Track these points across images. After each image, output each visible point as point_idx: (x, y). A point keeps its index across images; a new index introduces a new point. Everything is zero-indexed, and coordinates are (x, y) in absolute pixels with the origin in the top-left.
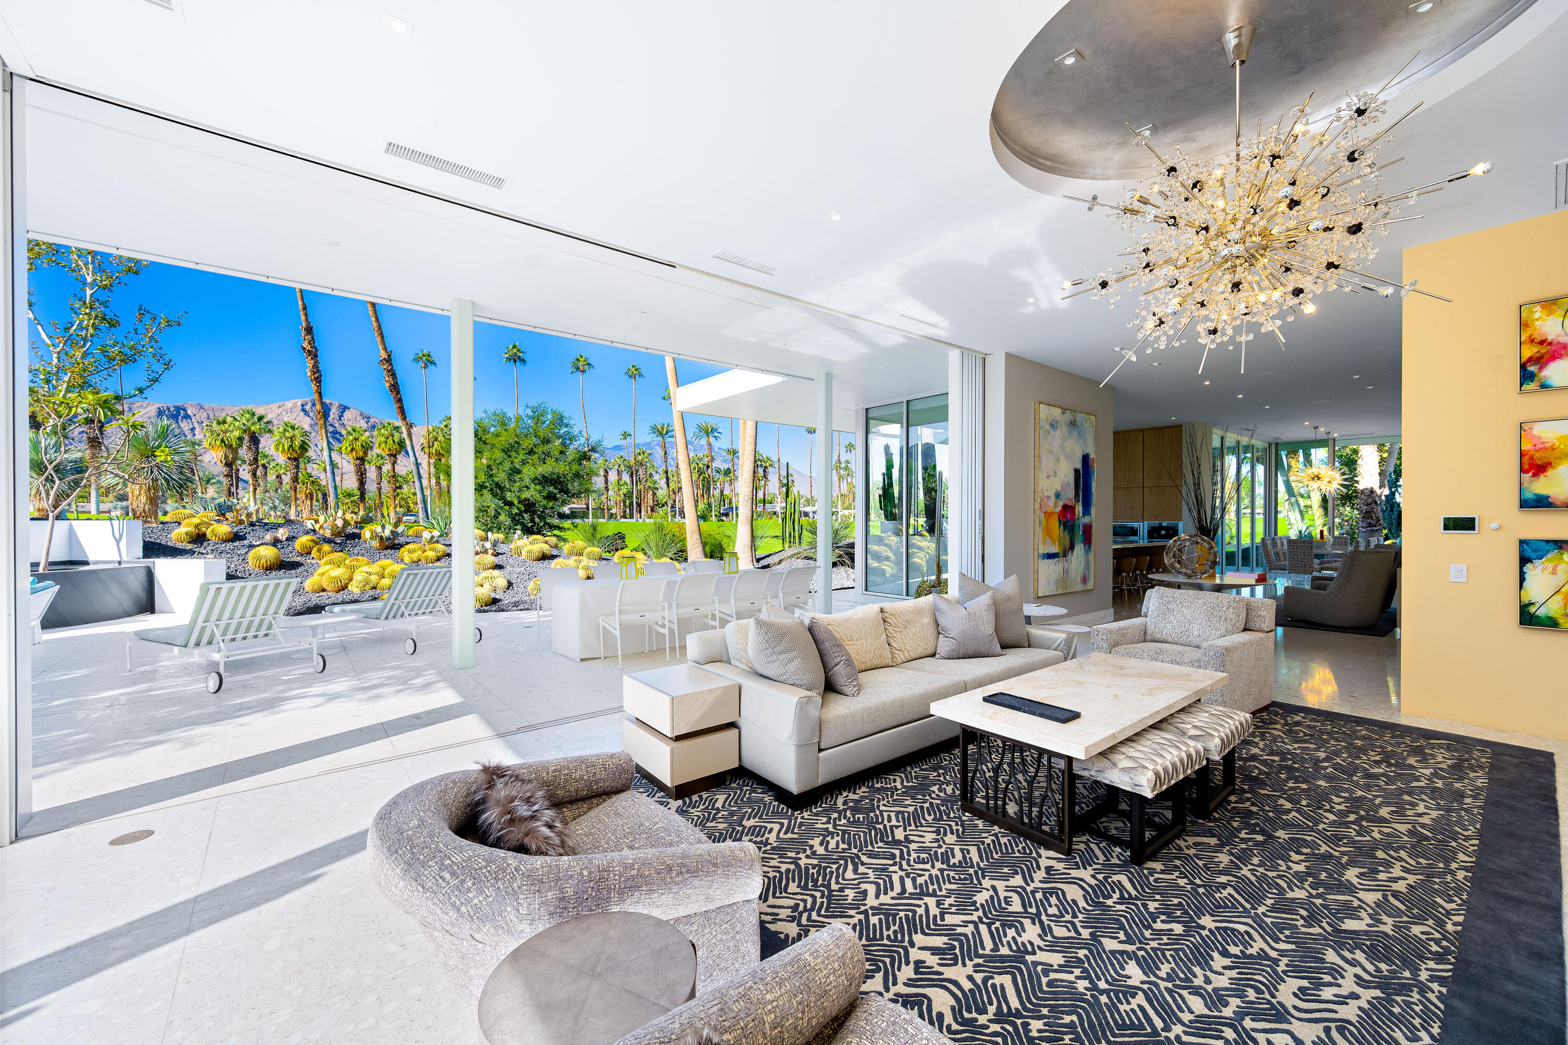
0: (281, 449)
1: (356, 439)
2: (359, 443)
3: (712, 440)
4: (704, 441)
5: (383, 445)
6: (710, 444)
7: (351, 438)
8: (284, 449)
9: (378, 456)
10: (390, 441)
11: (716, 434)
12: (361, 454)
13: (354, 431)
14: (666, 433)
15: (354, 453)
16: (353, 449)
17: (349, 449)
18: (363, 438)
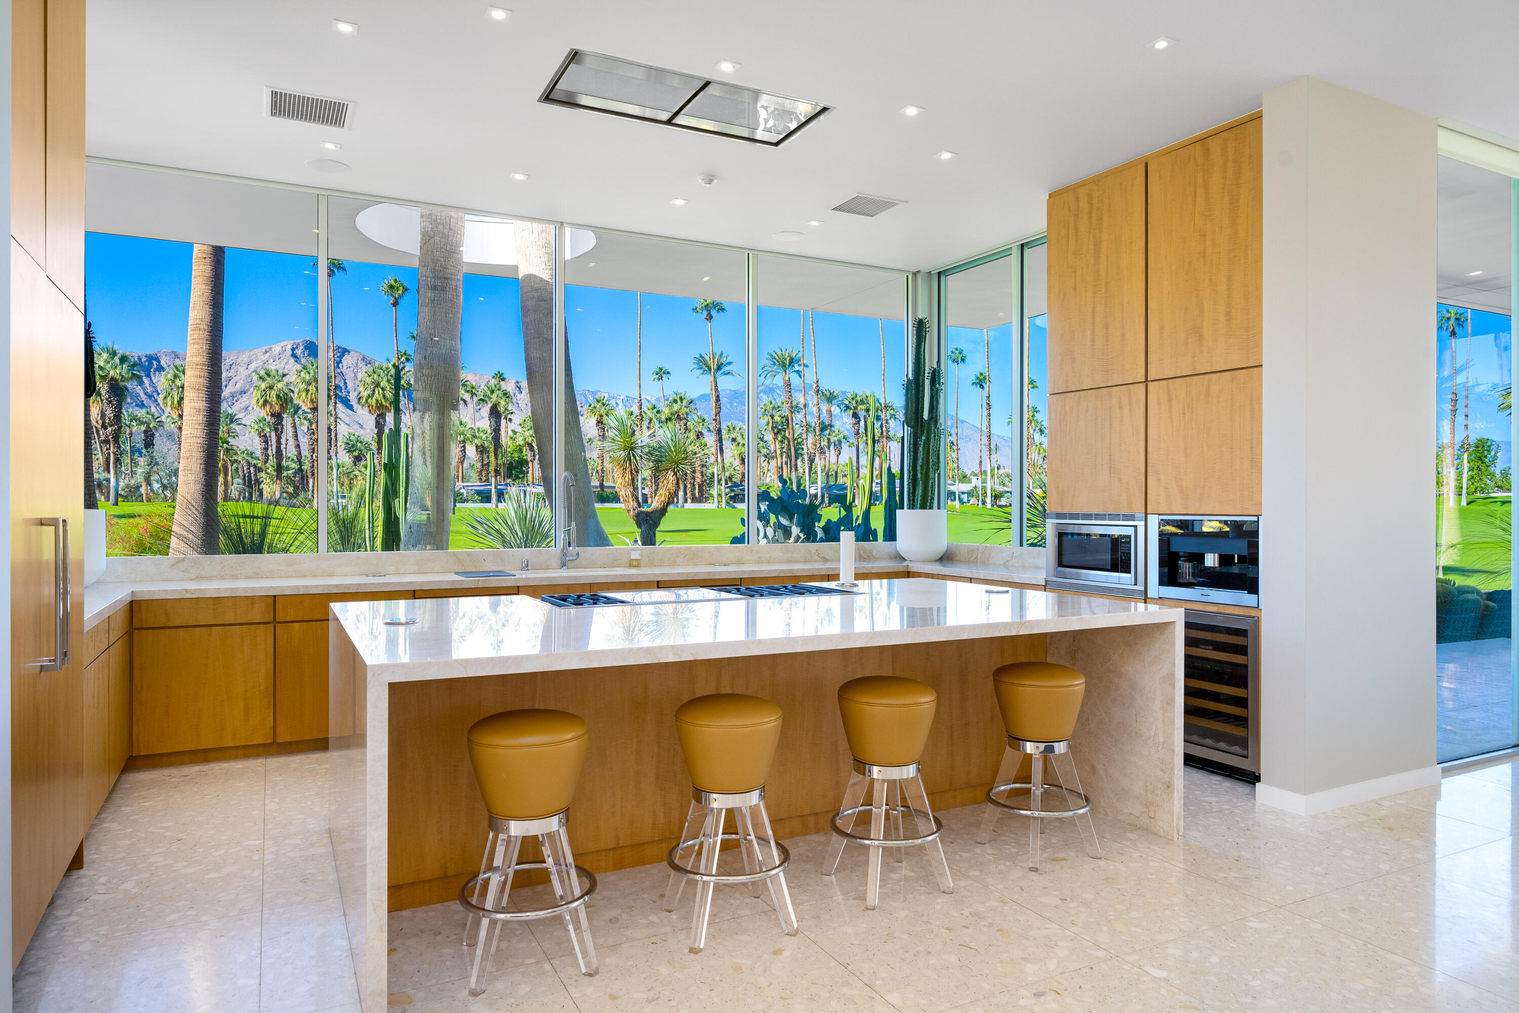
0: (169, 404)
1: (271, 387)
2: (273, 393)
4: (779, 380)
5: (304, 395)
6: (788, 384)
7: (263, 386)
8: (173, 402)
11: (797, 368)
12: (277, 408)
13: (269, 375)
14: (719, 368)
15: (268, 408)
16: (266, 402)
17: (261, 402)
18: (280, 385)
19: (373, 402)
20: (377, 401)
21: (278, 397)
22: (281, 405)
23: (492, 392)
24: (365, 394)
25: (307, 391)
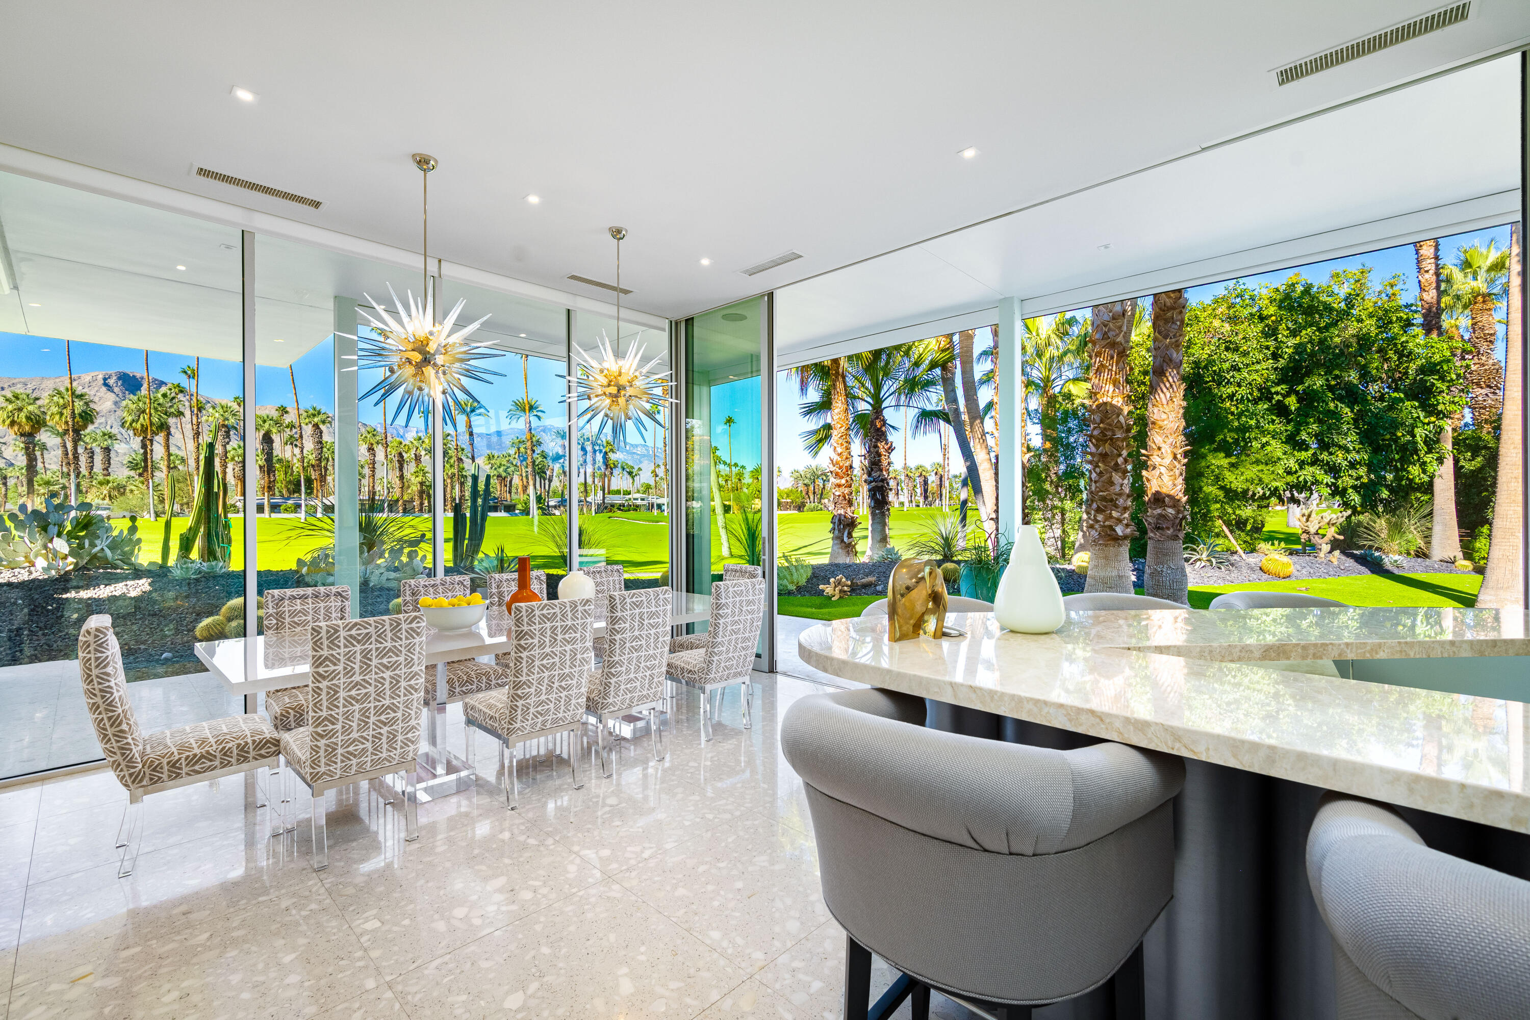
2: (23, 415)
3: (534, 420)
4: (522, 423)
5: (57, 417)
6: (529, 425)
7: (10, 407)
9: (104, 435)
10: (67, 412)
11: (534, 412)
12: (27, 428)
13: (17, 398)
14: (473, 410)
15: (16, 428)
16: (13, 423)
17: (8, 422)
18: (31, 408)
19: (138, 426)
20: (142, 425)
21: (28, 418)
22: (33, 427)
23: (264, 421)
24: (129, 419)
25: (61, 414)
